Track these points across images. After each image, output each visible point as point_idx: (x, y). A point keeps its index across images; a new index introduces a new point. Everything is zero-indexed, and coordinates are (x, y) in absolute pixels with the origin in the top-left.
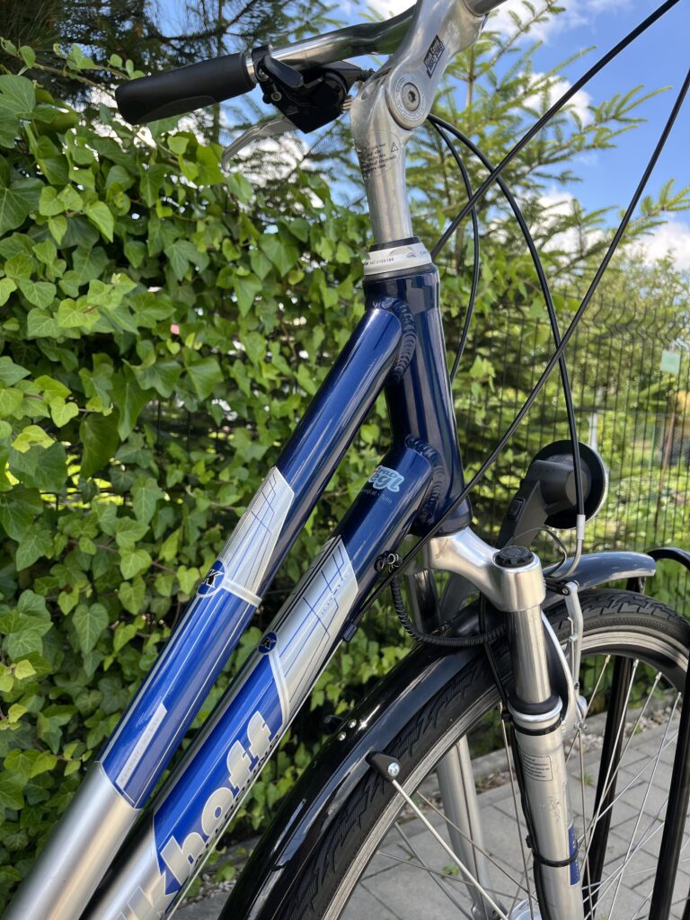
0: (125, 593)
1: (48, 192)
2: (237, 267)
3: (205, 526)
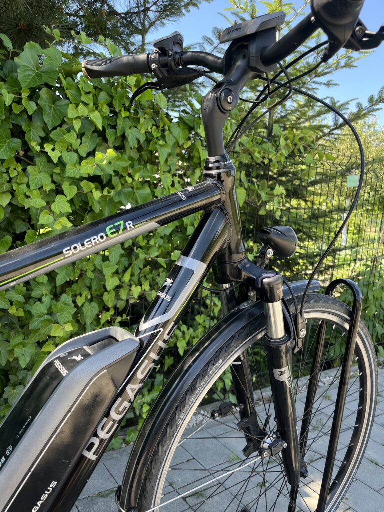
0: (106, 297)
1: (71, 107)
2: (160, 140)
3: (142, 268)
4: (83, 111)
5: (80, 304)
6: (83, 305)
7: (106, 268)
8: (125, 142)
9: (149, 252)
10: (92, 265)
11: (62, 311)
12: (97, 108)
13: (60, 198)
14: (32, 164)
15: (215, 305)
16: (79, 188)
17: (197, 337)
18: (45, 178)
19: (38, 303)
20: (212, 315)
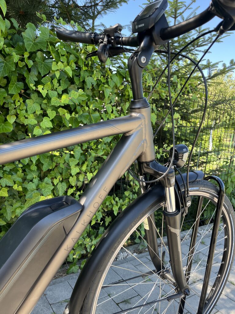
0: (71, 179)
1: (54, 63)
2: (105, 84)
3: (93, 161)
4: (60, 66)
5: (55, 184)
6: (57, 184)
7: (72, 161)
8: (84, 85)
9: (97, 153)
10: (63, 160)
11: (45, 187)
12: (68, 65)
13: (45, 119)
14: (29, 98)
15: (136, 185)
16: (57, 112)
17: (125, 204)
18: (37, 106)
19: (31, 183)
20: (134, 190)
